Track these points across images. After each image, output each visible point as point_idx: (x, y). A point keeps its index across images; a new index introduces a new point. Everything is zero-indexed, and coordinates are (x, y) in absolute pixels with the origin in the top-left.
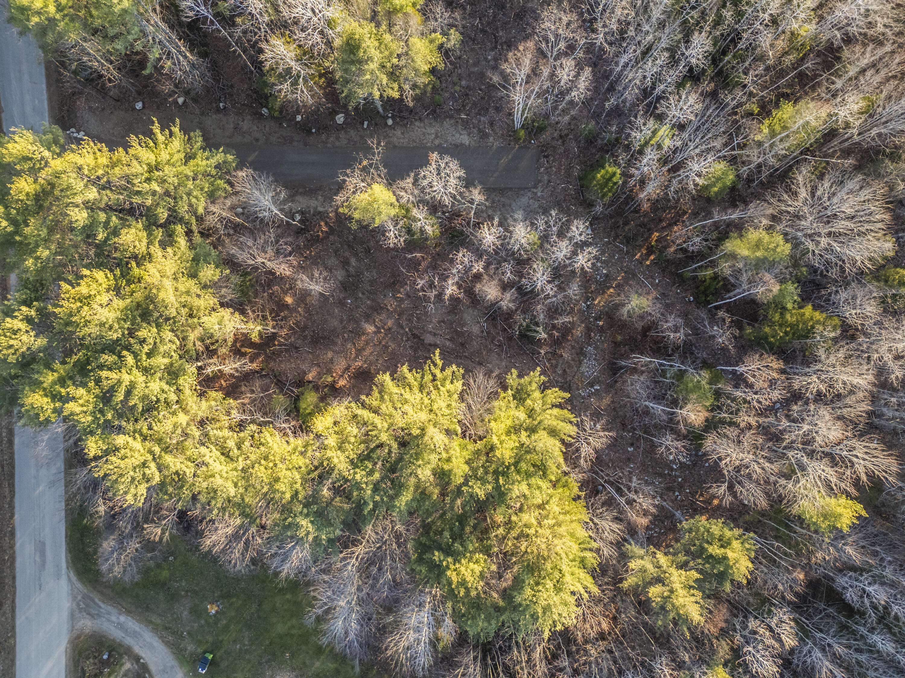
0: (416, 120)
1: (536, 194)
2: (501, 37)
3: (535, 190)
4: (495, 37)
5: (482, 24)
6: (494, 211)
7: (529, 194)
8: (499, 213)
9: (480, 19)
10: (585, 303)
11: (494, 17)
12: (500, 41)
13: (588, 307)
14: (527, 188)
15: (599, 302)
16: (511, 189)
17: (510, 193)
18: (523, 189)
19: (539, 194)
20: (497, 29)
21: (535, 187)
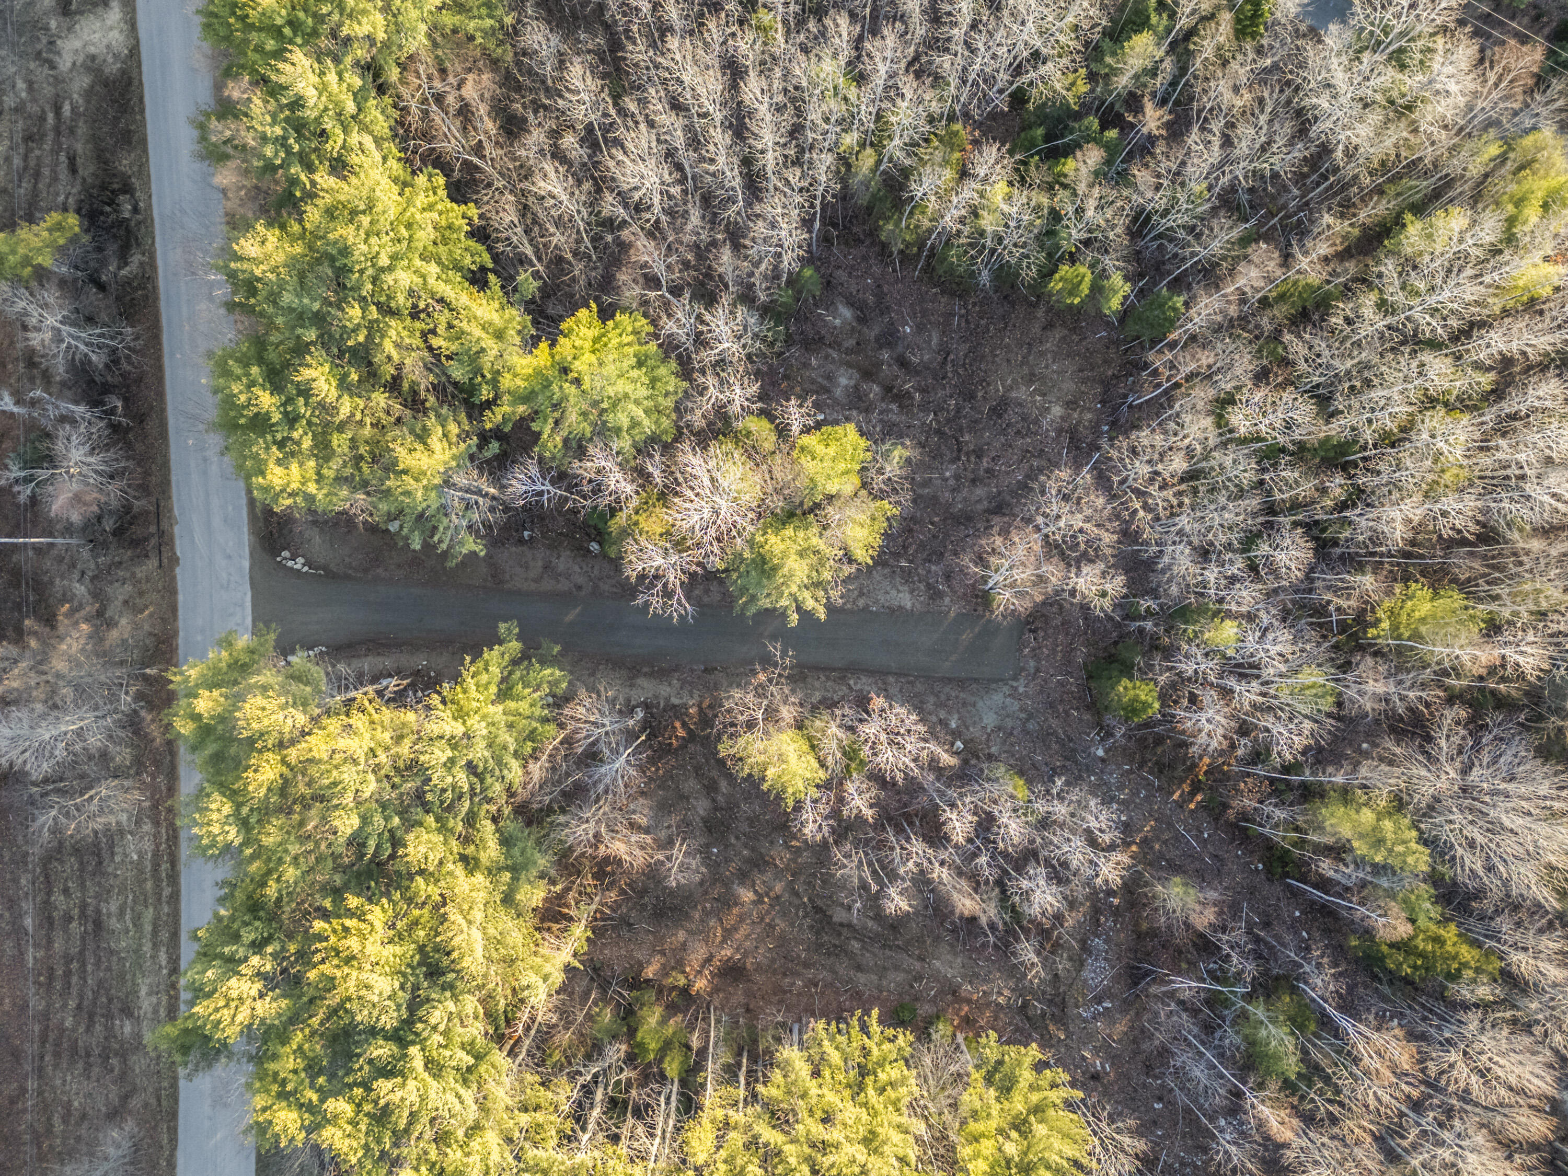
1: (1016, 689)
2: (967, 443)
3: (1015, 684)
4: (958, 442)
5: (938, 422)
6: (949, 713)
7: (1006, 689)
8: (956, 716)
9: (935, 415)
11: (958, 412)
12: (965, 449)
14: (1002, 680)
16: (976, 680)
17: (974, 686)
18: (996, 681)
19: (1021, 690)
20: (961, 430)
21: (1015, 678)
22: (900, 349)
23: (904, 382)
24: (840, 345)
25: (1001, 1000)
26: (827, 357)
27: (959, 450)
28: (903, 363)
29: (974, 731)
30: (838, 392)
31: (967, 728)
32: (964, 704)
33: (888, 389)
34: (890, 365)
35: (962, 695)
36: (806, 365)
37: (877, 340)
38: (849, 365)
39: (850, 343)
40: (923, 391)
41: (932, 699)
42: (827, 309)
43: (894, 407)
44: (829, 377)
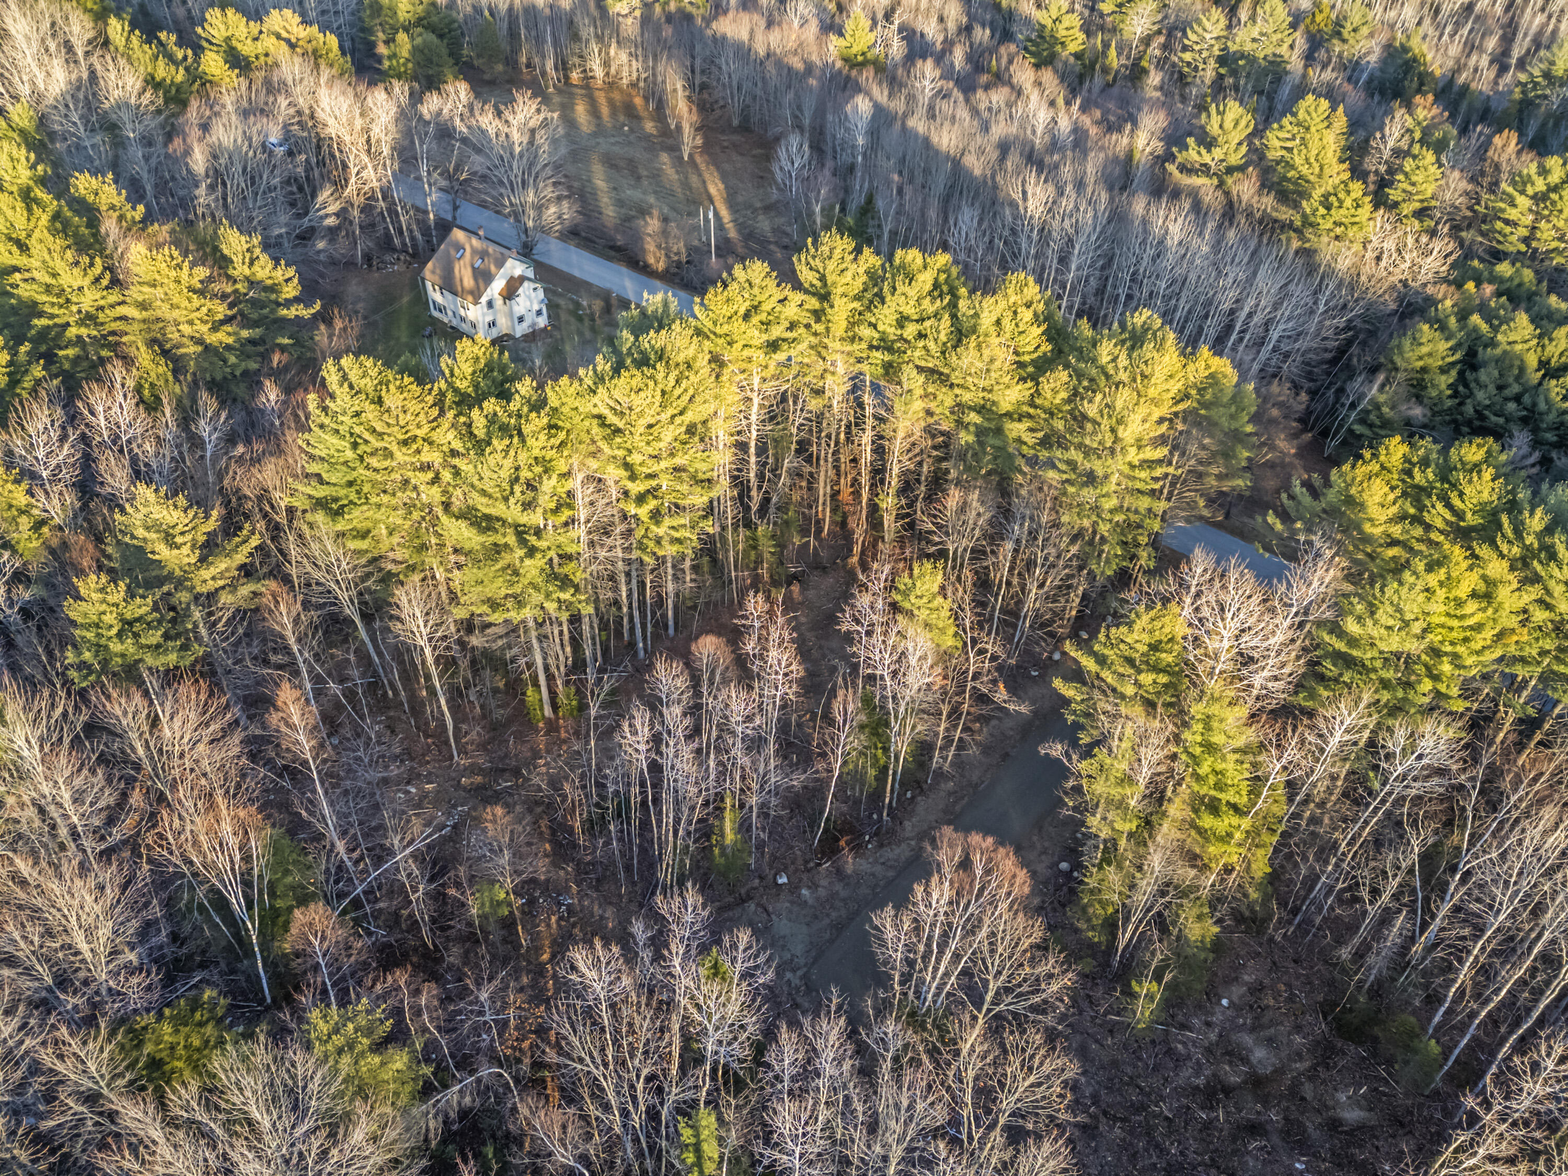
0: (1043, 902)
1: (794, 971)
2: (1112, 1128)
3: (799, 973)
4: (1115, 1119)
5: (1156, 1116)
6: (818, 899)
7: (802, 961)
8: (810, 902)
9: (1167, 1118)
10: (569, 905)
11: (1157, 1146)
12: (1103, 1120)
13: (560, 904)
14: (813, 963)
15: (549, 926)
16: (831, 941)
17: (827, 936)
18: (815, 960)
19: (789, 975)
20: (1131, 1132)
21: (805, 977)
22: (1276, 1139)
23: (1227, 1113)
24: (1310, 1079)
25: (541, 762)
26: (1299, 1055)
27: (1105, 1113)
28: (1255, 1129)
29: (783, 904)
30: (1248, 1040)
31: (792, 902)
32: (816, 917)
33: (1228, 1090)
34: (1258, 1113)
35: (827, 921)
36: (1298, 1028)
37: (1301, 1124)
38: (1279, 1072)
39: (1308, 1090)
40: (1207, 1126)
41: (843, 894)
42: (1363, 1096)
43: (1201, 1081)
44: (1270, 1041)
